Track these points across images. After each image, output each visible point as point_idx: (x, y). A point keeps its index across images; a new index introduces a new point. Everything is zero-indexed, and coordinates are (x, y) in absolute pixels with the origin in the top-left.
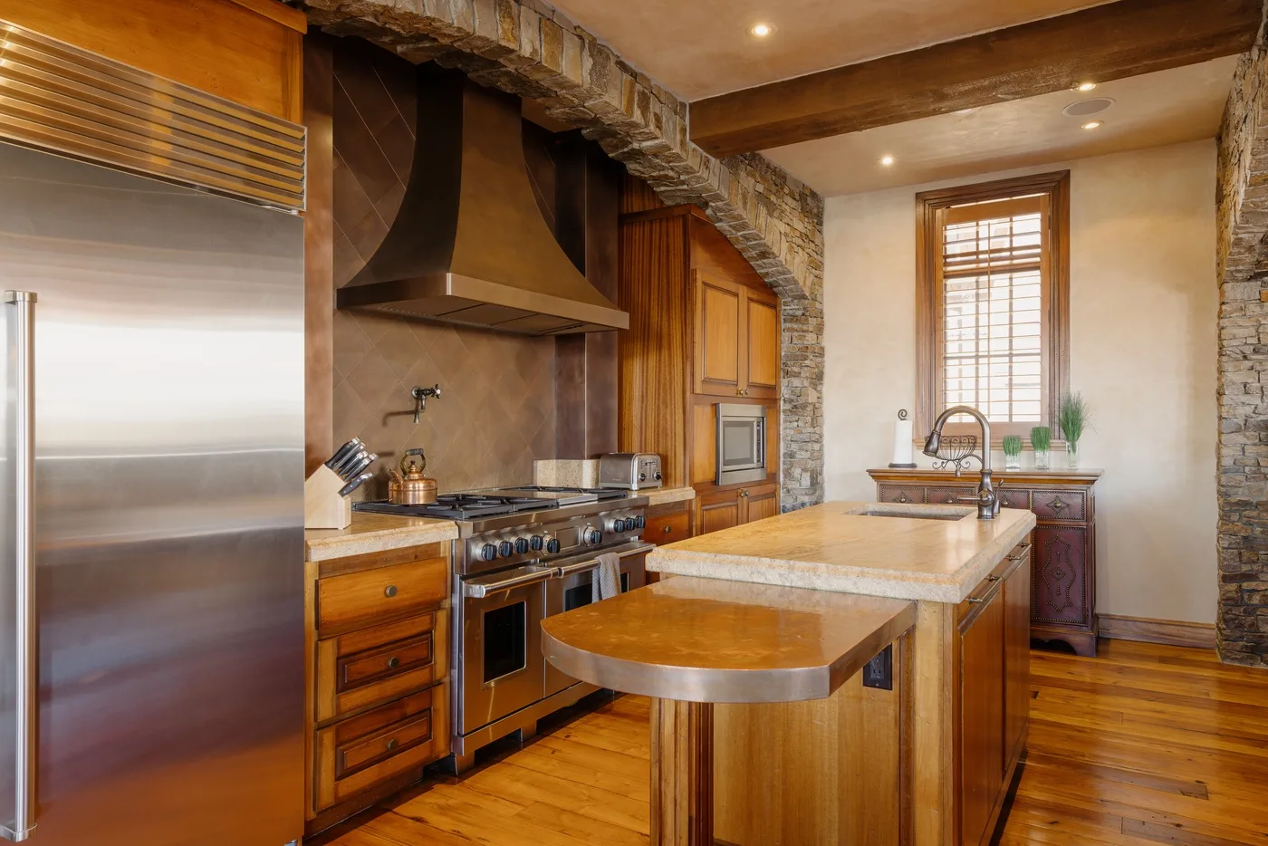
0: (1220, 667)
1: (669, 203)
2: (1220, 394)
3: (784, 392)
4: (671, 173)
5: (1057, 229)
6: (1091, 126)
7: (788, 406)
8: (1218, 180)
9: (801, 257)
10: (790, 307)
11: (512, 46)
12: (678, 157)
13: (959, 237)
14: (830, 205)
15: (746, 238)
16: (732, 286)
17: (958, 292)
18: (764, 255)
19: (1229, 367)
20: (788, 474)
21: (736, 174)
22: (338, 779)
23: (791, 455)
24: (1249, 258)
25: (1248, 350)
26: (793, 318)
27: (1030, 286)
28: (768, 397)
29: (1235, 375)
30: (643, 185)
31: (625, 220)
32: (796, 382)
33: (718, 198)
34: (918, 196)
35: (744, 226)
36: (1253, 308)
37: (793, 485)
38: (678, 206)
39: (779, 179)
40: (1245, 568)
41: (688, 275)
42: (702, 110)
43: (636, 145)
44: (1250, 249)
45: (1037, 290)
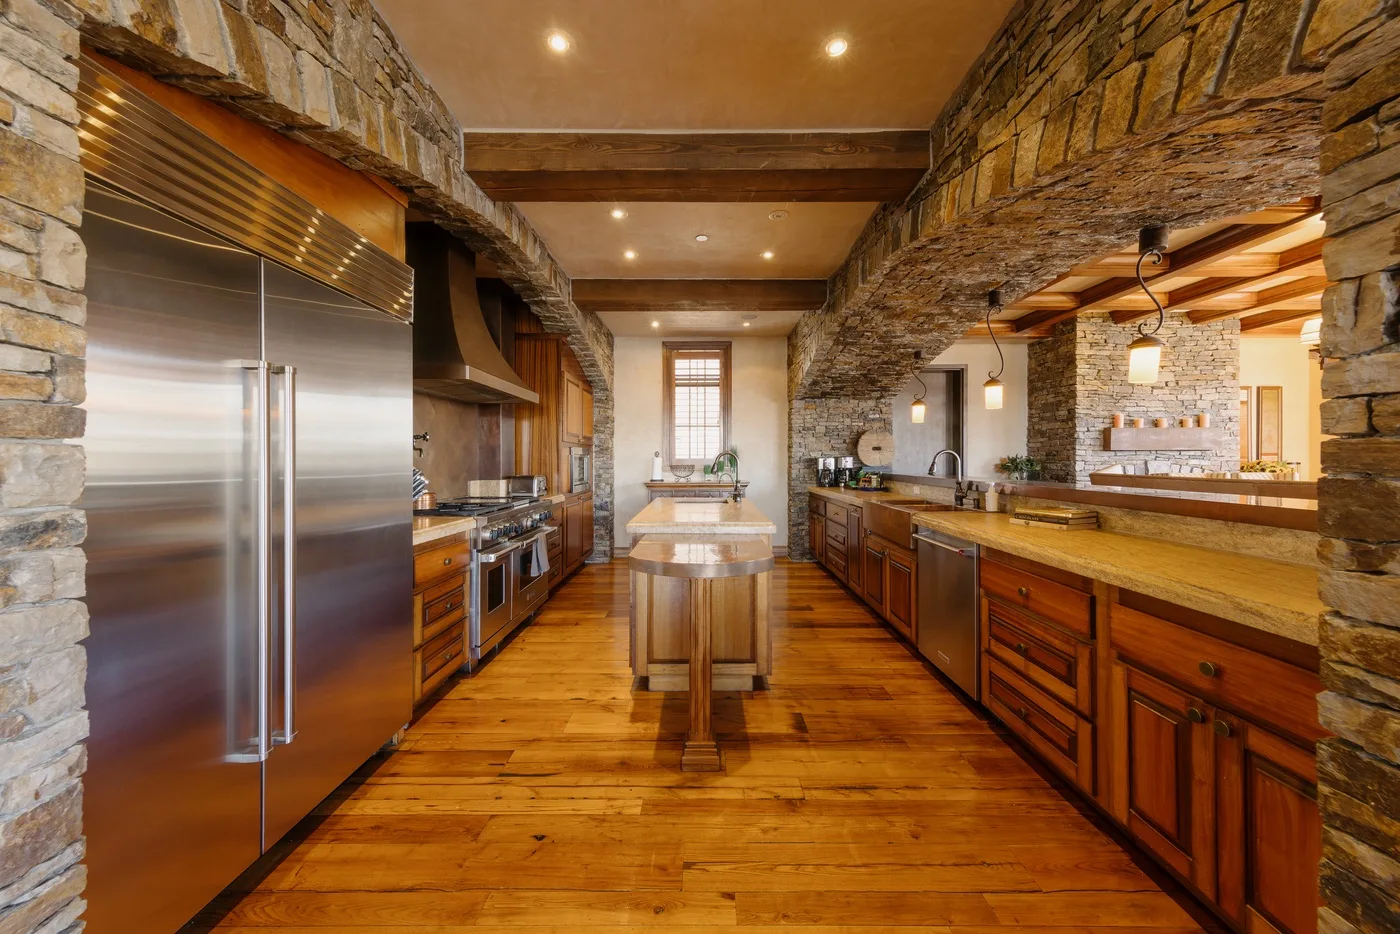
0: (789, 563)
1: (547, 331)
2: (790, 447)
3: (595, 441)
4: (557, 316)
5: (727, 367)
6: (746, 324)
7: (597, 449)
8: (789, 356)
9: (607, 368)
10: (599, 395)
11: (509, 236)
12: (566, 309)
13: (682, 367)
14: (617, 340)
15: (586, 356)
16: (576, 382)
17: (680, 393)
18: (592, 365)
19: (794, 436)
20: (597, 486)
21: (586, 321)
22: (423, 682)
23: (599, 476)
24: (803, 391)
25: (801, 429)
26: (600, 401)
27: (714, 393)
28: (587, 445)
29: (796, 439)
30: (537, 319)
31: (519, 336)
32: (602, 436)
33: (579, 333)
34: (663, 343)
35: (587, 349)
36: (802, 412)
37: (600, 492)
38: (553, 333)
39: (600, 324)
40: (800, 520)
41: (560, 375)
42: (578, 285)
43: (544, 298)
44: (805, 387)
45: (718, 396)
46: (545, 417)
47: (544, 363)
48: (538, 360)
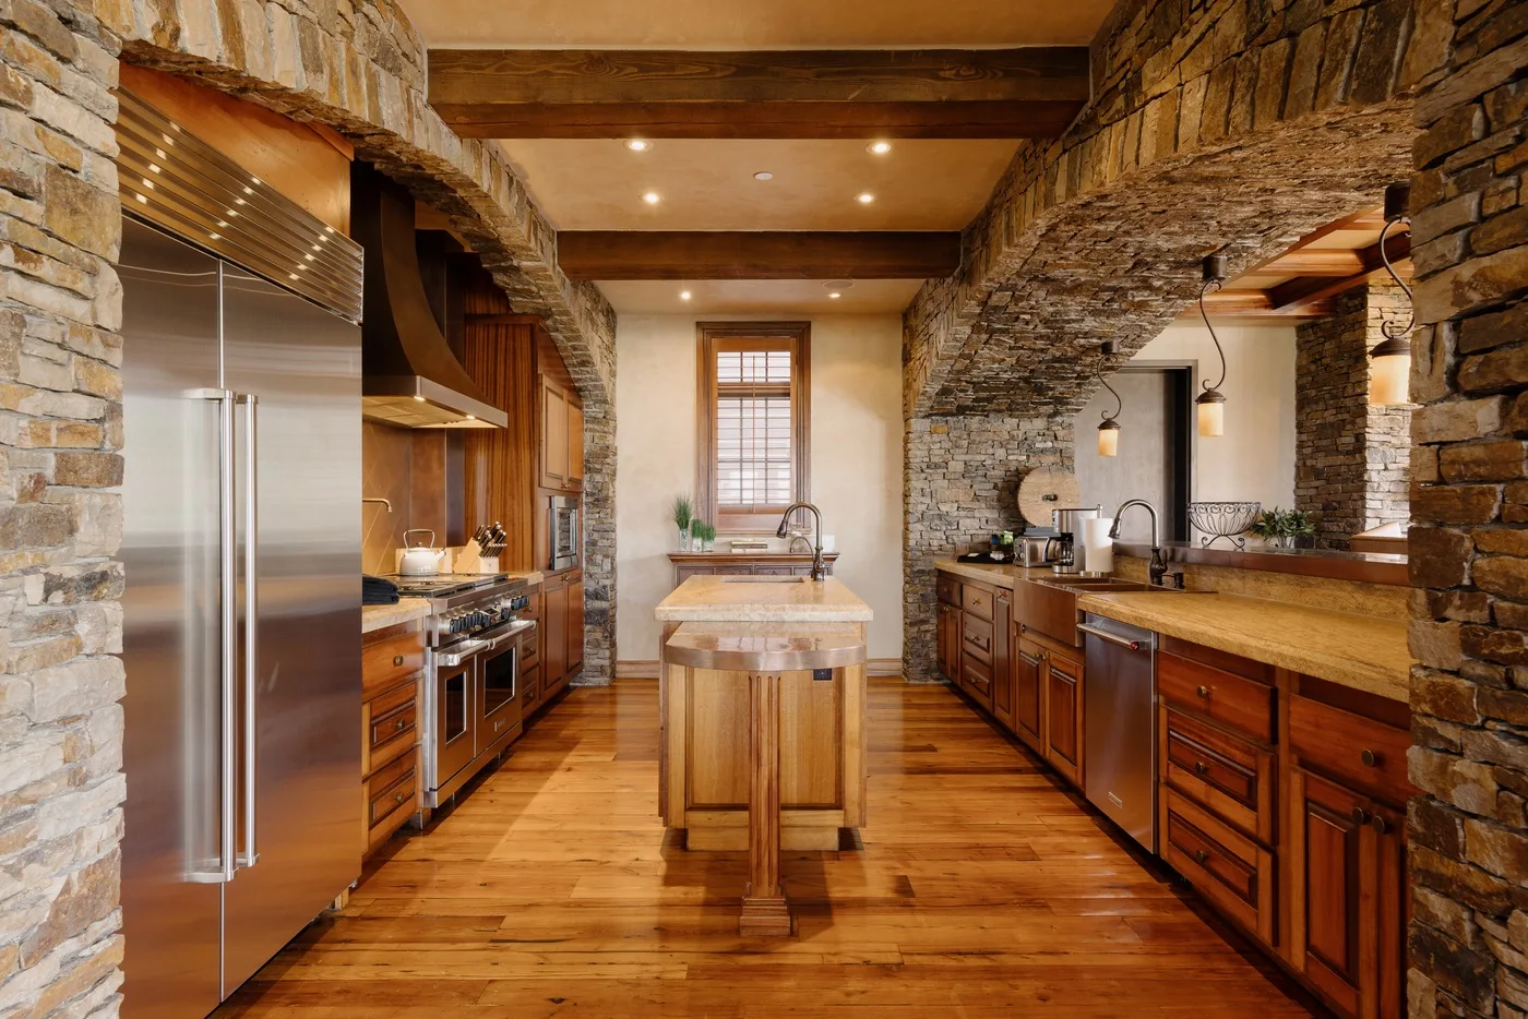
0: (905, 685)
2: (906, 496)
3: (587, 486)
4: (534, 289)
5: (802, 364)
6: (835, 295)
7: (590, 499)
8: (905, 346)
9: (606, 367)
10: (594, 410)
11: (476, 181)
12: (547, 277)
13: (730, 366)
14: (621, 322)
15: (575, 348)
16: (559, 391)
17: (727, 410)
18: (583, 363)
19: (913, 476)
20: (590, 560)
21: (577, 295)
23: (593, 543)
24: (928, 404)
25: (924, 466)
26: (595, 420)
27: (782, 410)
28: (574, 493)
29: (917, 483)
30: (501, 295)
31: (472, 319)
32: (598, 478)
33: (567, 313)
34: (698, 323)
35: (578, 338)
36: (927, 438)
37: (594, 570)
38: (524, 314)
39: (597, 297)
40: (922, 616)
41: (534, 378)
42: (567, 240)
43: (515, 263)
44: (930, 398)
45: (788, 414)
46: (512, 448)
47: (510, 362)
48: (501, 358)
